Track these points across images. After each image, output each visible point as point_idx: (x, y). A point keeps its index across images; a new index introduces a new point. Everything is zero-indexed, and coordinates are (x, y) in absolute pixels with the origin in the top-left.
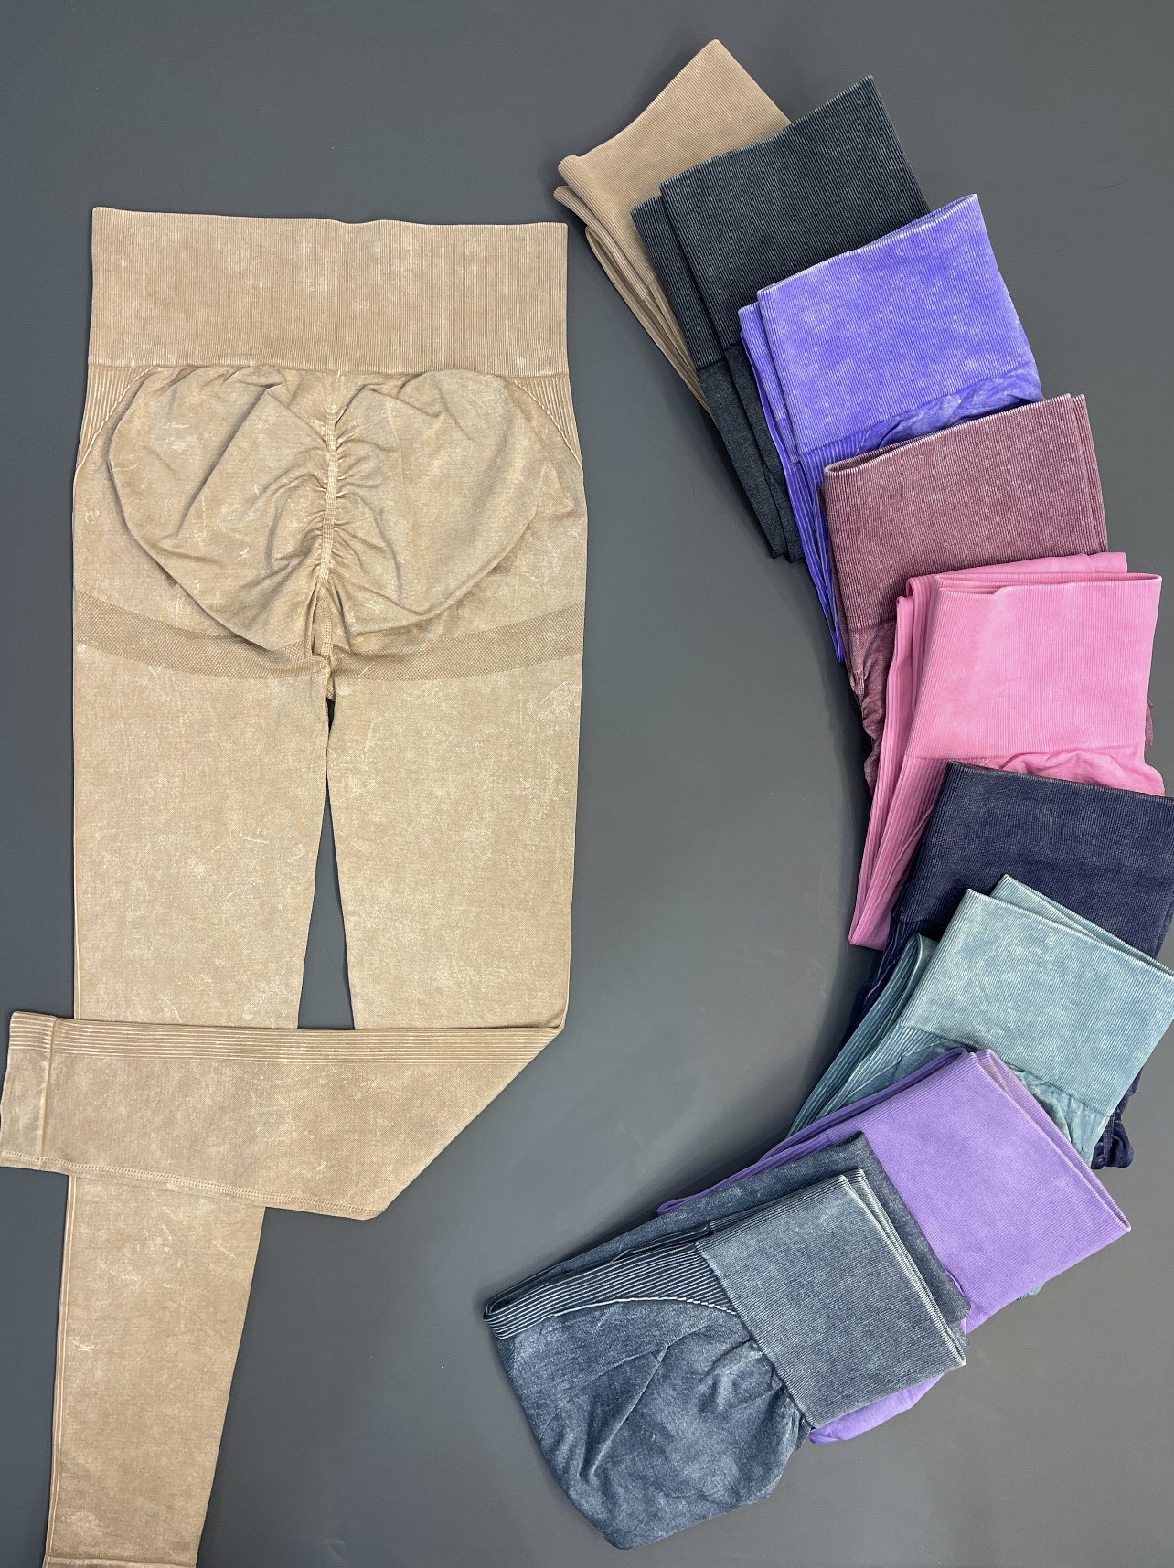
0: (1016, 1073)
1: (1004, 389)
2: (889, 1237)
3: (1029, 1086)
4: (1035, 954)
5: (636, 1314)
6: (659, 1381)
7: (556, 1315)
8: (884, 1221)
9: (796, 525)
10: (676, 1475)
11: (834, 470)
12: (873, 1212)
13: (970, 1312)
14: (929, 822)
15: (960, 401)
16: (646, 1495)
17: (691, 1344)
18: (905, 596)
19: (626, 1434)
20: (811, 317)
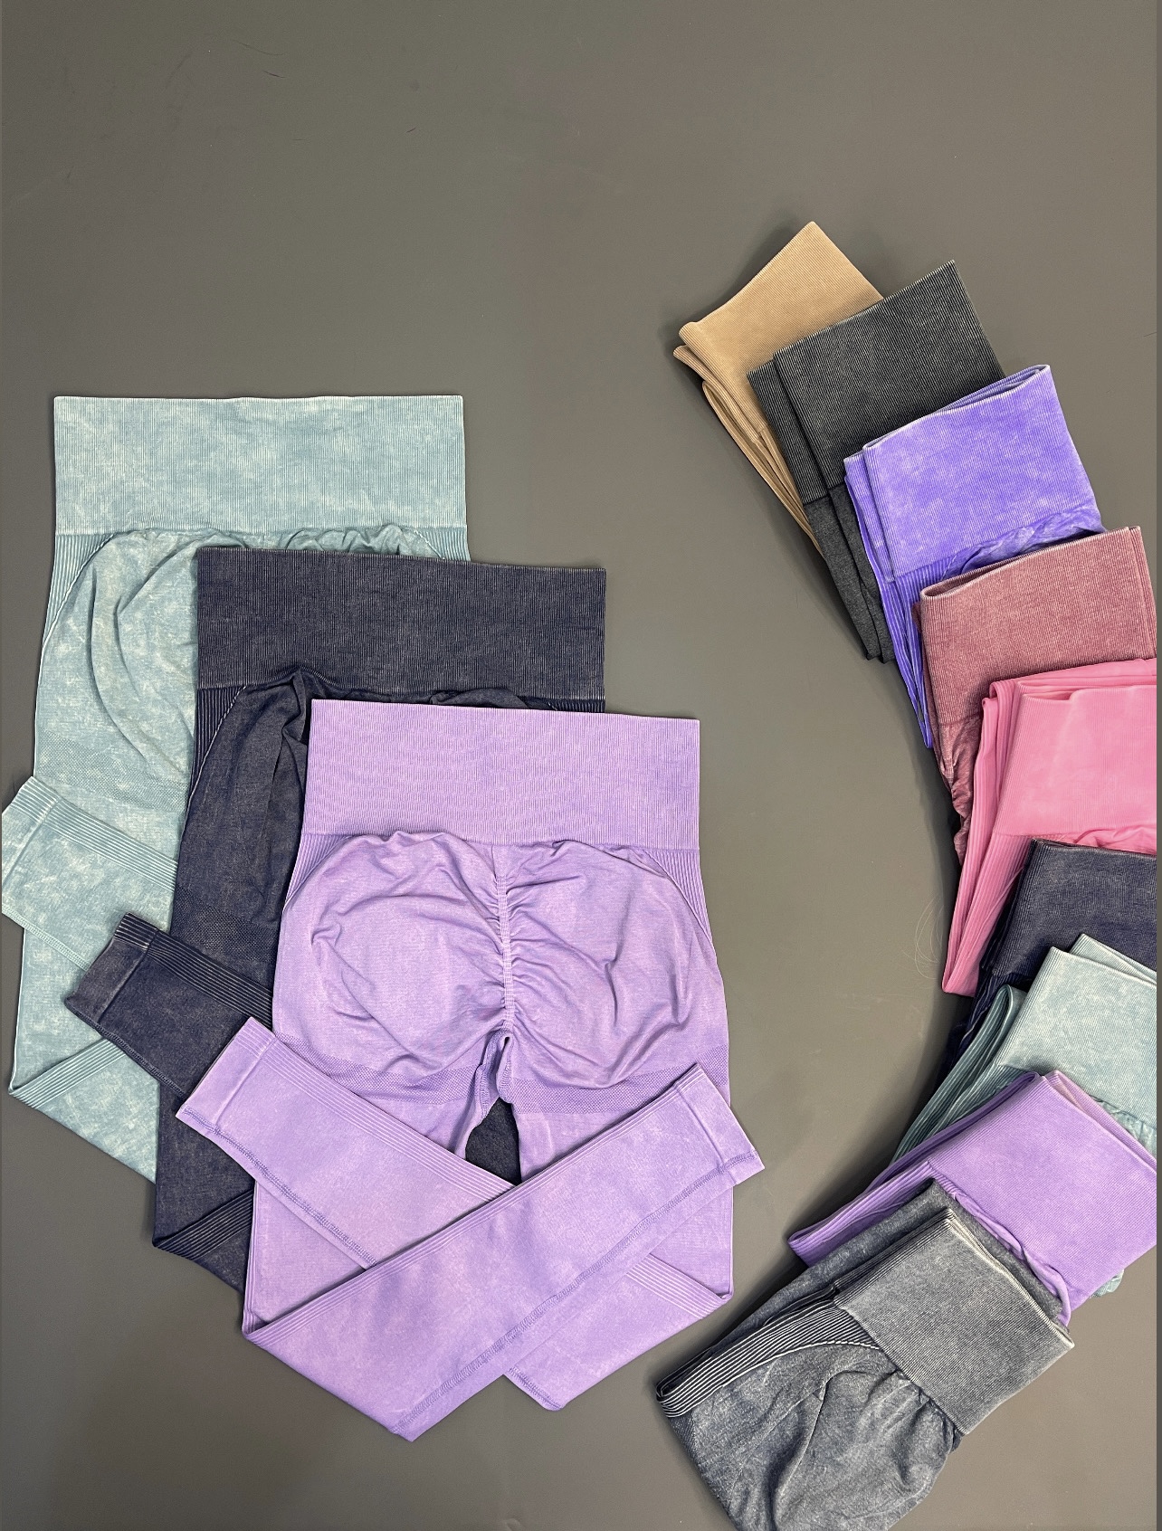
1: (1071, 522)
4: (1110, 1001)
9: (889, 633)
11: (928, 594)
15: (1033, 532)
18: (988, 697)
20: (907, 466)
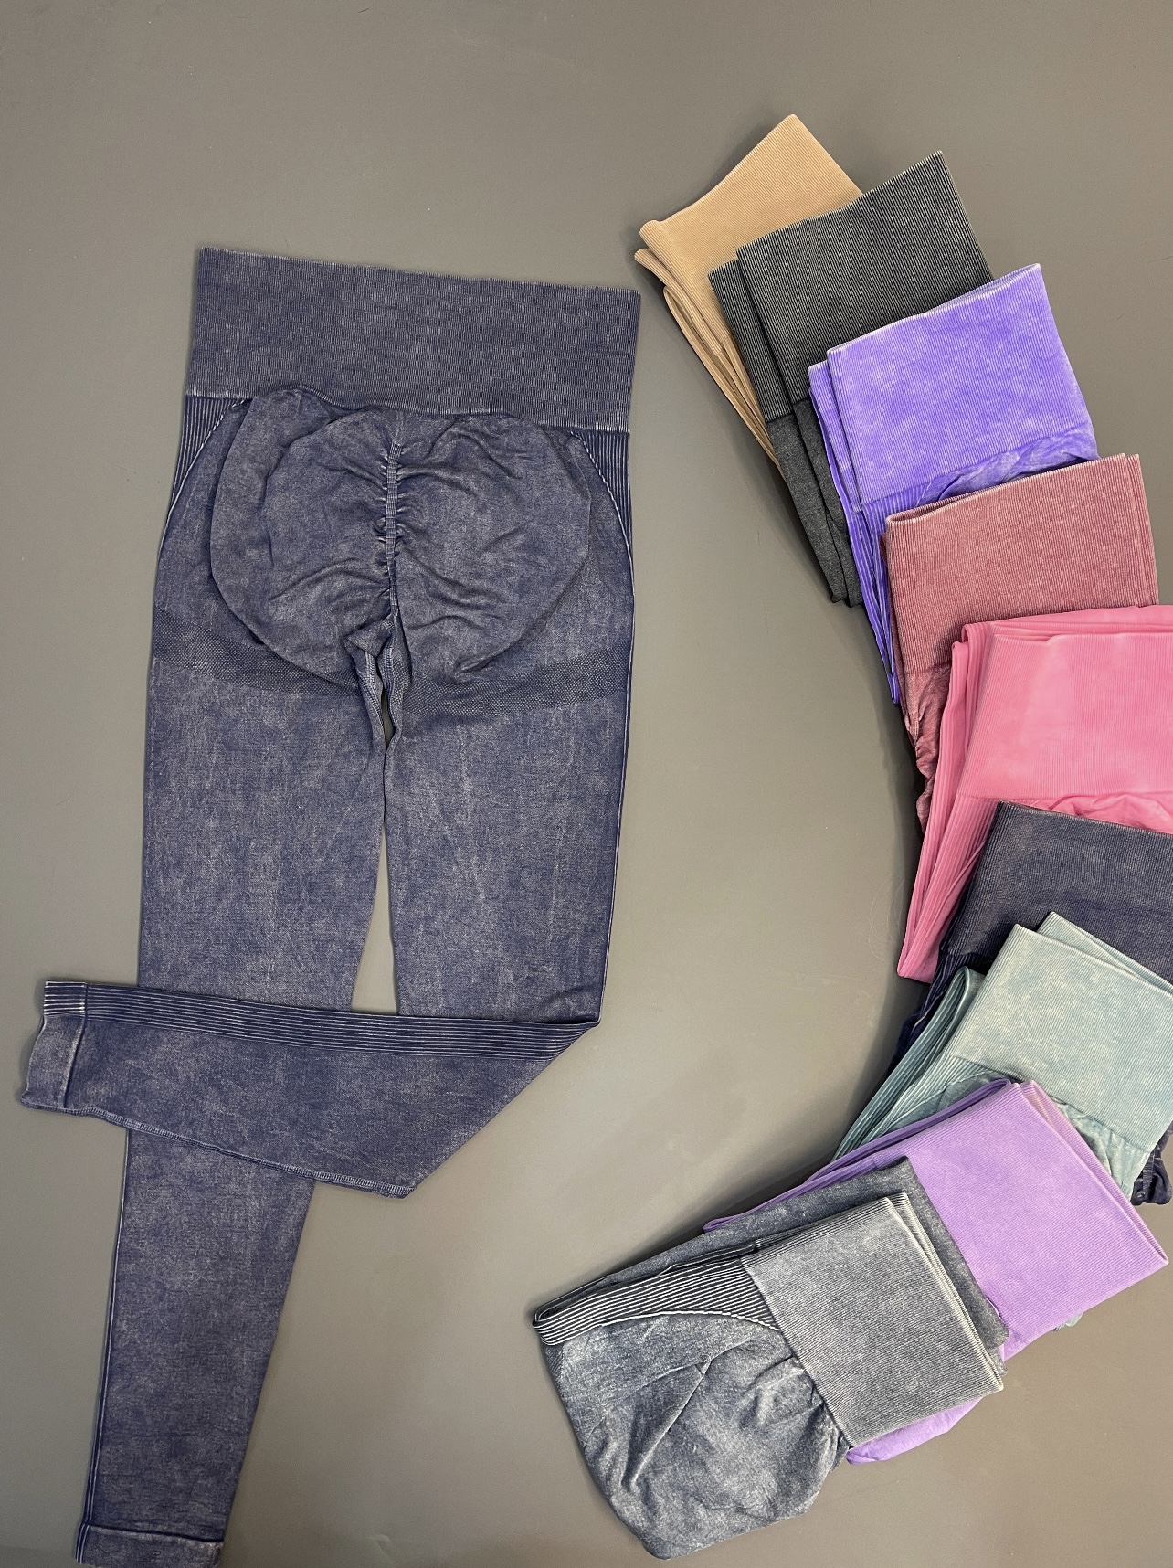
0: (1059, 1105)
1: (1061, 448)
2: (930, 1260)
3: (1071, 1119)
4: (1079, 990)
5: (682, 1326)
6: (702, 1392)
7: (603, 1325)
8: (926, 1245)
9: (856, 571)
10: (716, 1487)
11: (896, 520)
12: (915, 1235)
13: (1009, 1339)
14: (979, 859)
15: (1018, 458)
16: (685, 1506)
17: (734, 1357)
18: (961, 641)
19: (668, 1444)
20: (877, 376)
